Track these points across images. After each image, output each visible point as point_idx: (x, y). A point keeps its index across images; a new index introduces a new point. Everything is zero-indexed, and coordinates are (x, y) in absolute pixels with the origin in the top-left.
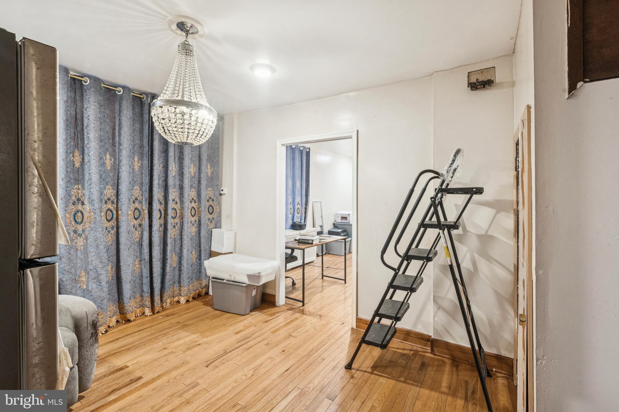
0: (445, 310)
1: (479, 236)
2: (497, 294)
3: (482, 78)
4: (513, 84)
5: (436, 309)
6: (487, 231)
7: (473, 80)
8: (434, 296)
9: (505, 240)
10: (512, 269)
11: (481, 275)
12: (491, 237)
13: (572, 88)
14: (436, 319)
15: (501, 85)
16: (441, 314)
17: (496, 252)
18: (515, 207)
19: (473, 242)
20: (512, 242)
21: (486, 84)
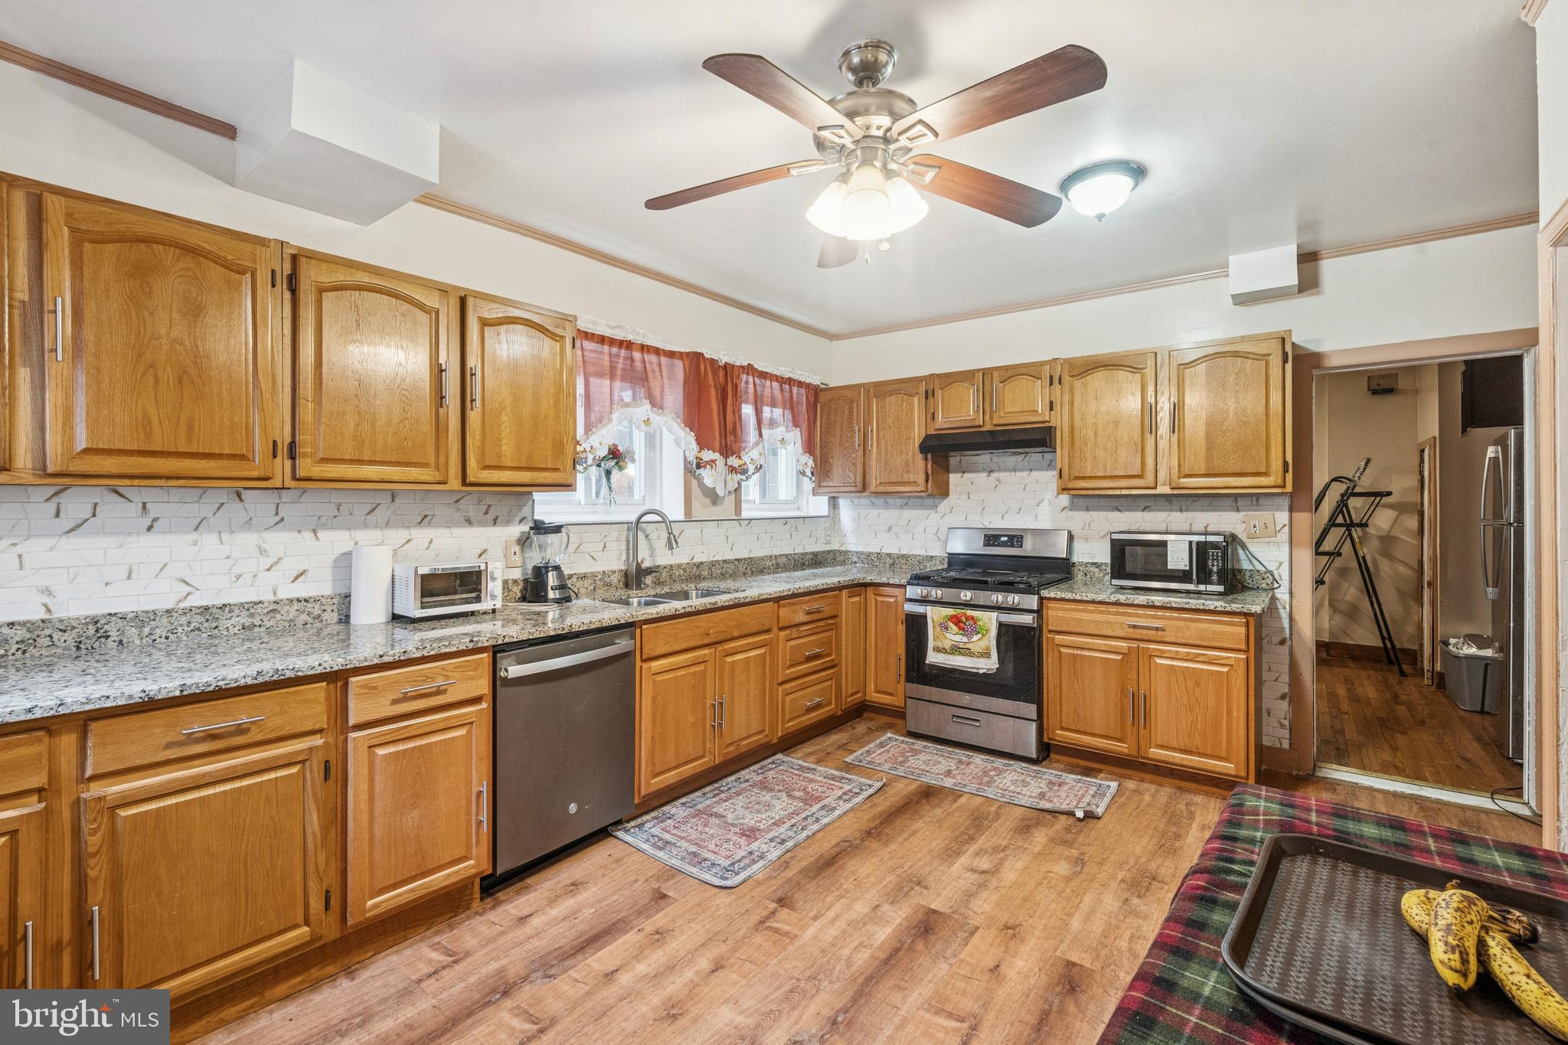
0: (1341, 612)
1: (1381, 538)
2: (1399, 590)
3: (1385, 384)
4: (1416, 392)
5: (1331, 612)
6: (1389, 532)
7: (1374, 386)
8: (1330, 600)
9: (1406, 538)
10: (1416, 567)
11: (1382, 573)
12: (1394, 538)
13: (1464, 431)
14: (1332, 622)
15: (1403, 392)
16: (1338, 618)
17: (1399, 552)
18: (1419, 508)
19: (1374, 544)
20: (1415, 542)
21: (1389, 391)
